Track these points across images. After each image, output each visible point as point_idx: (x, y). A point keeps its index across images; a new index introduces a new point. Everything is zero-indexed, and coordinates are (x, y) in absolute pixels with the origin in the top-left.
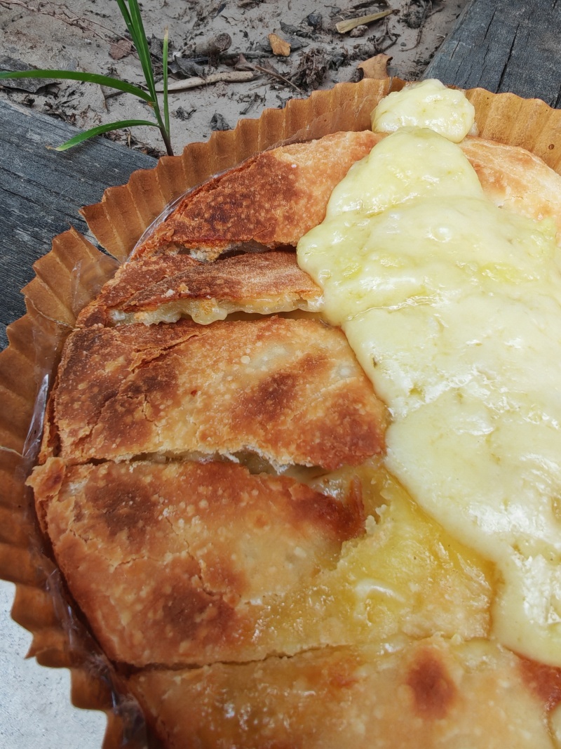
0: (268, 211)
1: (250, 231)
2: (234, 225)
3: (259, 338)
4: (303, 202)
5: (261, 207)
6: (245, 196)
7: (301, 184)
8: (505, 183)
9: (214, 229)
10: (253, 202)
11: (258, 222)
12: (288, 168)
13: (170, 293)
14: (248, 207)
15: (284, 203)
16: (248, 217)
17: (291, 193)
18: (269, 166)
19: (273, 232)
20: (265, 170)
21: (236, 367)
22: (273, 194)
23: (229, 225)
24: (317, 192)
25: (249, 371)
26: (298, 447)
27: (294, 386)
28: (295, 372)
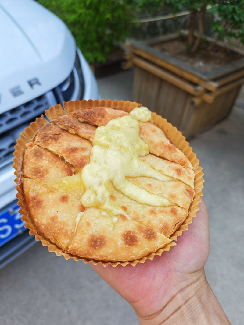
0: (97, 118)
1: (91, 119)
2: (89, 117)
3: (78, 140)
4: (104, 119)
5: (96, 116)
6: (94, 113)
7: (106, 116)
8: (145, 133)
9: (85, 116)
10: (95, 115)
11: (93, 119)
12: (106, 112)
13: (67, 125)
14: (93, 115)
15: (100, 118)
16: (92, 117)
17: (103, 116)
18: (102, 110)
19: (95, 122)
20: (101, 110)
21: (70, 143)
22: (99, 115)
23: (88, 116)
24: (108, 119)
25: (71, 144)
26: (71, 160)
27: (77, 150)
28: (79, 149)
